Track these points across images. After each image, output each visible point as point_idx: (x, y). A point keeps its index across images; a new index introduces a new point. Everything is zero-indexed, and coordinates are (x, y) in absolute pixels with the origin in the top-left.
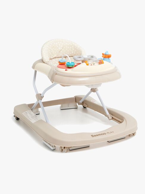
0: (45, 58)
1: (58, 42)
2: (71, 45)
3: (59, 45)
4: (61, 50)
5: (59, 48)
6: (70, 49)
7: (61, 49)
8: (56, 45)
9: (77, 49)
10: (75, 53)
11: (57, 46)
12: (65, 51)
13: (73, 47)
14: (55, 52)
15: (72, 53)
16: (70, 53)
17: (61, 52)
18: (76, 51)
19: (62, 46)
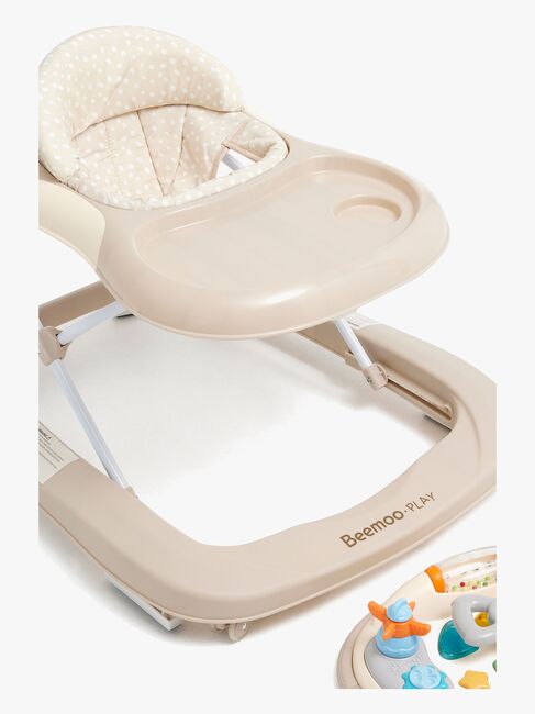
0: (57, 158)
1: (103, 50)
2: (164, 52)
3: (109, 61)
4: (116, 86)
5: (110, 79)
6: (160, 75)
7: (119, 79)
8: (94, 66)
9: (195, 69)
10: (185, 91)
11: (100, 71)
12: (136, 86)
13: (173, 61)
14: (93, 101)
15: (173, 88)
16: (163, 93)
17: (120, 92)
18: (188, 79)
19: (119, 66)
